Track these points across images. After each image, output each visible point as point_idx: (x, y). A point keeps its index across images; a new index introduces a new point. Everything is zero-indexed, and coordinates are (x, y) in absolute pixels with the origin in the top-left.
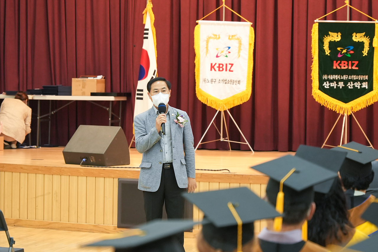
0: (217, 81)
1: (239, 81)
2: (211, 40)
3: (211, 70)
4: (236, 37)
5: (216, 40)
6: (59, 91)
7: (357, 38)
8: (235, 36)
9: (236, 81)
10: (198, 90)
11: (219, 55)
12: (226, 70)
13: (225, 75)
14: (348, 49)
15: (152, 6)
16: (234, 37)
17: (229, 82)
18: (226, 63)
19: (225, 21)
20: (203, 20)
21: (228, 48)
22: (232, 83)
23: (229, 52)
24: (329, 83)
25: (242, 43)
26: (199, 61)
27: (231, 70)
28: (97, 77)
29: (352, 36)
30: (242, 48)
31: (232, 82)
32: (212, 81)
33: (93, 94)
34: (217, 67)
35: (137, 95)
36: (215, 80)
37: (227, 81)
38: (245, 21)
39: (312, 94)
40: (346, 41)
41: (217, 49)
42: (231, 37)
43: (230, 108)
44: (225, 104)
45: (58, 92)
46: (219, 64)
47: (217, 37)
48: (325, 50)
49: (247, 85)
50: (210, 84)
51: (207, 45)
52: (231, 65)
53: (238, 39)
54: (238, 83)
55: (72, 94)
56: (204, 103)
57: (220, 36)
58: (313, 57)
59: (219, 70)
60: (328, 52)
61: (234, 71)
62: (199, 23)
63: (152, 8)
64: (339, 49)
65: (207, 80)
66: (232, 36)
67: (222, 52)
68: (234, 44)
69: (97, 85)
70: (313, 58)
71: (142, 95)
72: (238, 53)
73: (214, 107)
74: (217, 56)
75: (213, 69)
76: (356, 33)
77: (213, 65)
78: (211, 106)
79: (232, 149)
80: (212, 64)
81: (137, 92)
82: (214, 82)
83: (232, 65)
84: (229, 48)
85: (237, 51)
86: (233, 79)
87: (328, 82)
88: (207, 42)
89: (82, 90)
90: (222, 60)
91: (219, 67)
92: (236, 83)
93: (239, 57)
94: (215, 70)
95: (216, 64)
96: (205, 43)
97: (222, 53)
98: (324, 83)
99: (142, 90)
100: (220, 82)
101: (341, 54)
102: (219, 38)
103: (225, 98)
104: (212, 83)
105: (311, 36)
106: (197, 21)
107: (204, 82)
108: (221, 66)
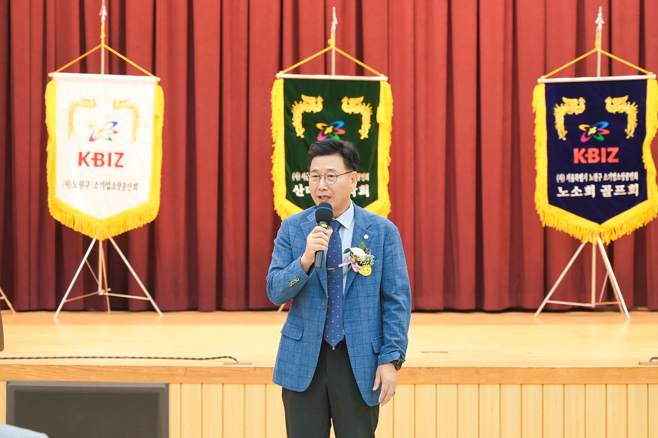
0: (92, 184)
1: (136, 186)
2: (79, 109)
3: (80, 164)
4: (128, 104)
5: (87, 109)
7: (351, 106)
8: (125, 102)
9: (130, 185)
10: (52, 201)
11: (94, 137)
12: (110, 165)
13: (107, 173)
14: (335, 126)
16: (123, 105)
17: (115, 187)
18: (110, 152)
19: (105, 73)
20: (63, 71)
21: (112, 124)
22: (122, 188)
23: (115, 132)
24: (304, 187)
25: (140, 114)
26: (54, 148)
27: (119, 164)
29: (342, 103)
30: (139, 124)
31: (122, 186)
32: (82, 184)
34: (92, 159)
36: (87, 184)
37: (112, 184)
38: (146, 75)
39: (274, 207)
40: (332, 112)
41: (91, 126)
42: (117, 104)
43: (117, 234)
44: (108, 227)
46: (96, 154)
47: (89, 104)
48: (295, 128)
49: (151, 192)
50: (77, 190)
51: (71, 118)
52: (118, 156)
53: (132, 107)
54: (132, 188)
56: (67, 225)
57: (96, 102)
58: (274, 140)
59: (96, 165)
60: (300, 132)
61: (124, 167)
62: (54, 78)
64: (319, 126)
65: (72, 183)
66: (121, 102)
67: (101, 131)
68: (124, 117)
70: (274, 143)
72: (133, 134)
73: (86, 232)
74: (91, 139)
75: (83, 163)
76: (349, 98)
77: (83, 155)
78: (80, 231)
79: (112, 309)
80: (81, 154)
82: (85, 187)
83: (121, 155)
84: (115, 124)
85: (131, 129)
86: (123, 181)
87: (301, 185)
88: (71, 113)
90: (101, 146)
91: (95, 159)
92: (130, 187)
93: (135, 140)
94: (88, 165)
95: (89, 153)
96: (67, 114)
97: (101, 134)
98: (294, 187)
100: (97, 186)
101: (323, 135)
102: (94, 105)
103: (107, 216)
104: (82, 188)
105: (271, 103)
106: (49, 74)
107: (66, 187)
108: (99, 157)
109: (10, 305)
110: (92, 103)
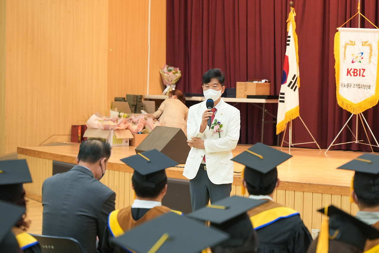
0: (352, 85)
1: (369, 86)
2: (348, 46)
4: (368, 43)
5: (352, 46)
6: (227, 93)
9: (367, 86)
10: (338, 94)
11: (354, 61)
12: (360, 76)
13: (358, 80)
15: (295, 15)
16: (366, 44)
17: (362, 87)
18: (360, 68)
19: (360, 28)
20: (341, 27)
21: (361, 54)
22: (364, 88)
23: (362, 58)
25: (372, 49)
26: (338, 66)
27: (363, 75)
28: (261, 81)
30: (372, 54)
31: (364, 86)
32: (348, 85)
33: (249, 97)
34: (353, 72)
35: (280, 98)
36: (350, 85)
37: (360, 85)
38: (376, 28)
41: (353, 55)
42: (364, 44)
44: (359, 108)
45: (226, 94)
46: (354, 70)
47: (352, 43)
49: (376, 90)
50: (346, 88)
51: (345, 51)
52: (363, 71)
53: (369, 45)
54: (368, 88)
55: (237, 97)
56: (340, 106)
57: (356, 43)
59: (354, 75)
61: (365, 76)
62: (339, 30)
63: (295, 17)
65: (344, 85)
66: (365, 42)
67: (357, 57)
68: (366, 50)
69: (256, 88)
71: (283, 98)
72: (369, 59)
73: (349, 110)
74: (353, 62)
75: (349, 74)
77: (349, 70)
78: (346, 110)
80: (348, 69)
81: (280, 96)
82: (349, 87)
83: (364, 70)
84: (362, 54)
85: (369, 57)
86: (364, 84)
88: (345, 48)
89: (244, 93)
90: (357, 66)
91: (354, 72)
93: (370, 62)
94: (351, 75)
95: (351, 69)
96: (343, 49)
97: (357, 59)
99: (283, 94)
100: (355, 87)
102: (355, 44)
103: (359, 102)
104: (348, 87)
106: (337, 28)
107: (341, 86)
108: (356, 71)
109: (318, 146)
110: (353, 43)
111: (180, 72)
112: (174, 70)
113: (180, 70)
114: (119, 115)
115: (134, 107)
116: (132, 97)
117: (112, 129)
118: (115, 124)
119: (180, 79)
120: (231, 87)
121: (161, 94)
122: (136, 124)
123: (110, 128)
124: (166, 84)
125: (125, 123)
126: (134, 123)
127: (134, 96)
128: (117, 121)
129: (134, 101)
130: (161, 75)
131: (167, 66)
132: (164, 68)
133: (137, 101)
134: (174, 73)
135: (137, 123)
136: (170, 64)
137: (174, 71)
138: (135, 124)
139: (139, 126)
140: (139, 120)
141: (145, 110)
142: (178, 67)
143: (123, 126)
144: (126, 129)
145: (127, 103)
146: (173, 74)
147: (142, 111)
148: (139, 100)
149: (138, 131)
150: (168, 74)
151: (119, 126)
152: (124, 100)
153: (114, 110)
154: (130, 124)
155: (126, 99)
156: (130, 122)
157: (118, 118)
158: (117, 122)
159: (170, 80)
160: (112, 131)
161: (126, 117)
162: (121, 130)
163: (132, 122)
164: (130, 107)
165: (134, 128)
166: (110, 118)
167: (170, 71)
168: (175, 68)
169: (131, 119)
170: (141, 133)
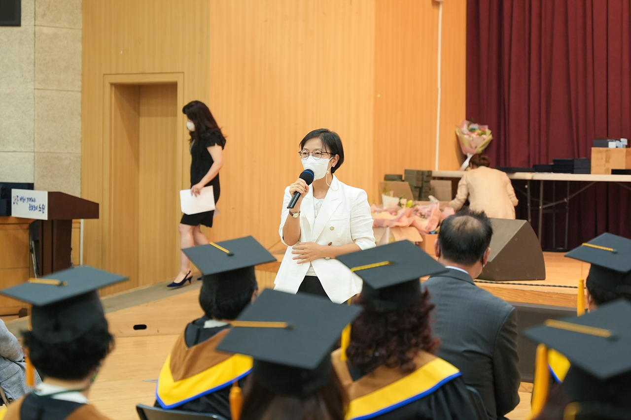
6: (575, 167)
33: (615, 172)
45: (573, 168)
55: (592, 172)
69: (626, 157)
89: (605, 166)
111: (490, 132)
112: (480, 129)
113: (489, 128)
114: (399, 202)
115: (418, 190)
116: (416, 173)
117: (387, 226)
118: (393, 217)
119: (491, 143)
120: (579, 157)
121: (458, 170)
122: (426, 218)
123: (385, 224)
124: (467, 153)
125: (409, 216)
126: (423, 216)
127: (418, 172)
128: (395, 212)
129: (418, 180)
130: (457, 137)
131: (468, 122)
132: (462, 126)
133: (422, 180)
134: (480, 135)
135: (429, 215)
136: (473, 119)
137: (480, 132)
138: (424, 218)
139: (431, 221)
140: (430, 211)
141: (434, 195)
142: (486, 124)
143: (405, 222)
144: (411, 226)
145: (406, 183)
146: (478, 136)
147: (431, 197)
148: (425, 179)
149: (429, 229)
150: (470, 136)
151: (399, 220)
152: (400, 178)
153: (389, 195)
154: (417, 218)
155: (405, 177)
156: (416, 214)
157: (398, 207)
158: (395, 215)
159: (474, 146)
160: (388, 229)
161: (411, 206)
162: (403, 227)
163: (419, 215)
164: (412, 191)
165: (424, 224)
166: (385, 208)
167: (472, 130)
168: (481, 126)
169: (417, 210)
170: (434, 232)
